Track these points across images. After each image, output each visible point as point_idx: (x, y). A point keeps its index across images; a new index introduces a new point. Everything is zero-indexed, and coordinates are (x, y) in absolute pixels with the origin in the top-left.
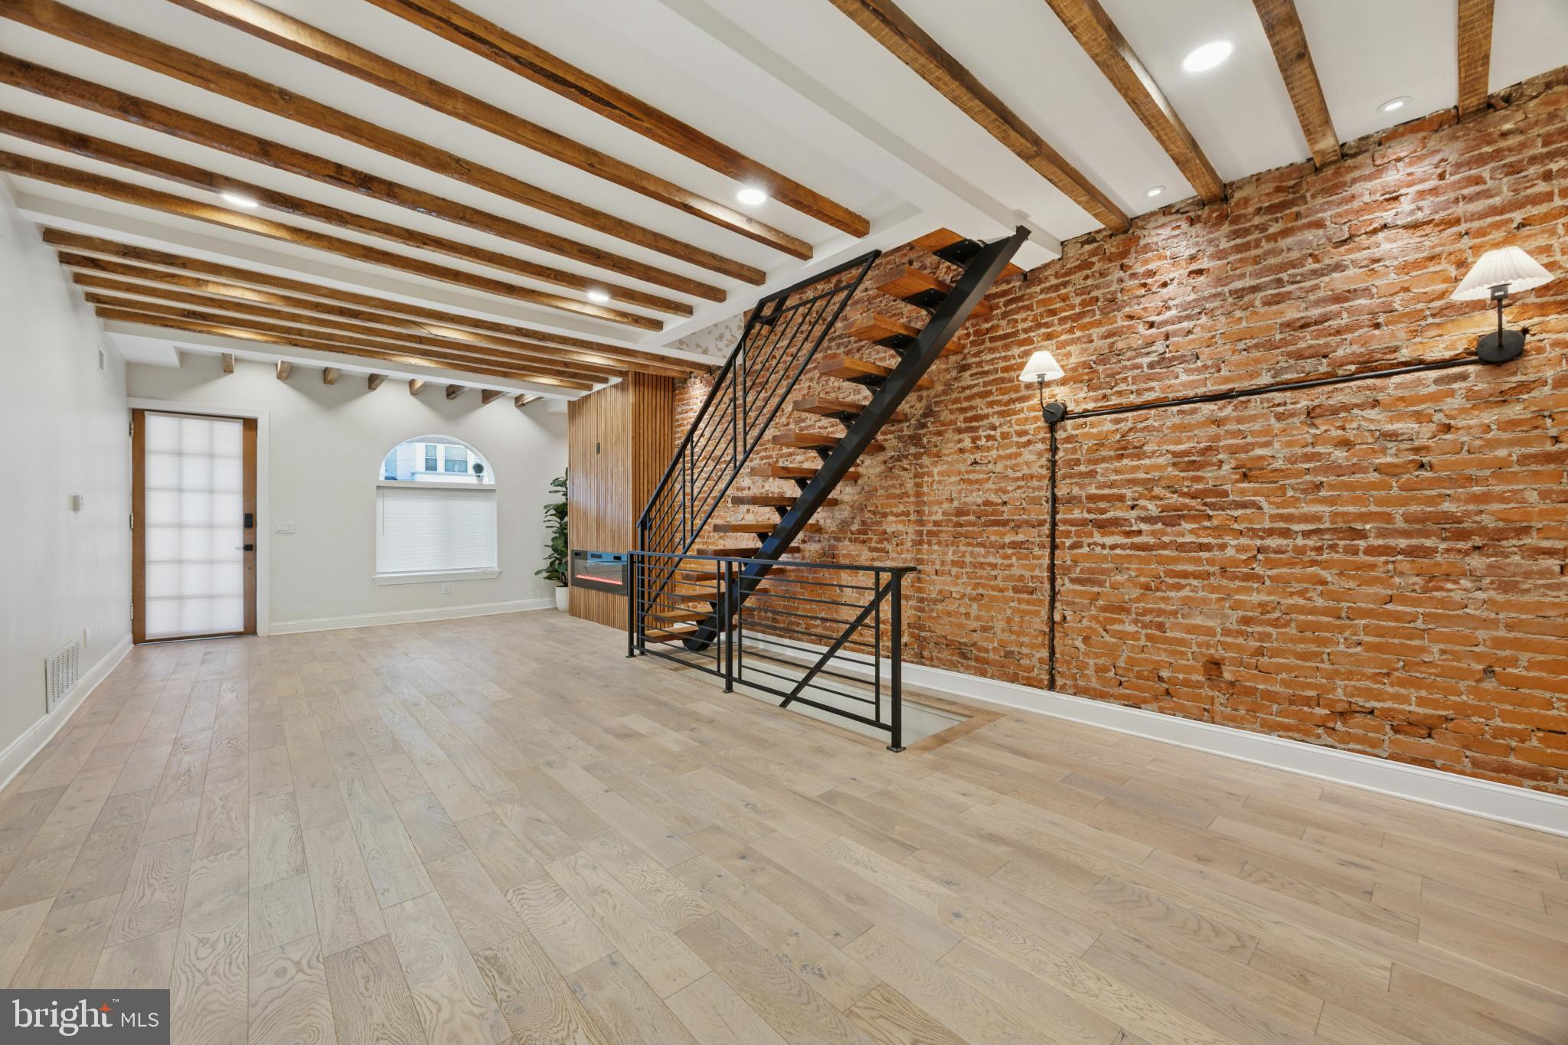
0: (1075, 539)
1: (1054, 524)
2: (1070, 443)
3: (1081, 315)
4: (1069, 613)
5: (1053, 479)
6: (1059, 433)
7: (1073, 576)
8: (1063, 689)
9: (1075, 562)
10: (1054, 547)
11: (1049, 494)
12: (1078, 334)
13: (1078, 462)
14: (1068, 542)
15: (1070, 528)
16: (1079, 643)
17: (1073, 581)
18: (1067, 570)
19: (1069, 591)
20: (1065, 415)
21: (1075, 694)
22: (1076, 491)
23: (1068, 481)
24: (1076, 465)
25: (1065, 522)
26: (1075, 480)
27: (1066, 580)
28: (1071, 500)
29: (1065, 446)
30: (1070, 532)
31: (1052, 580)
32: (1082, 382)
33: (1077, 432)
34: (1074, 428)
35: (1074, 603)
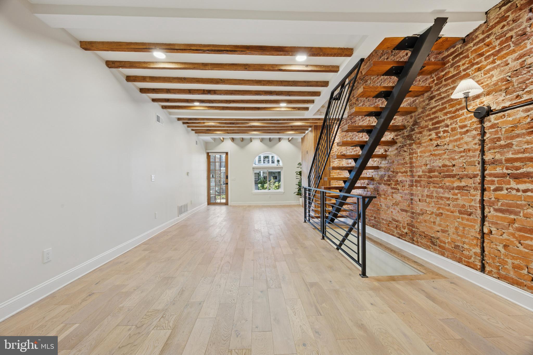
0: (497, 186)
1: (483, 177)
2: (494, 128)
3: (499, 51)
4: (493, 229)
5: (483, 152)
6: (486, 123)
7: (496, 207)
8: (490, 273)
9: (498, 199)
10: (483, 190)
11: (480, 159)
12: (498, 62)
13: (499, 139)
14: (492, 187)
15: (494, 179)
16: (500, 248)
17: (496, 210)
18: (492, 204)
19: (493, 216)
20: (489, 112)
21: (498, 278)
22: (498, 156)
23: (492, 151)
24: (498, 141)
25: (490, 175)
26: (497, 150)
27: (492, 209)
28: (494, 162)
29: (490, 130)
30: (494, 181)
31: (483, 209)
32: (501, 90)
33: (498, 121)
34: (496, 119)
35: (497, 223)
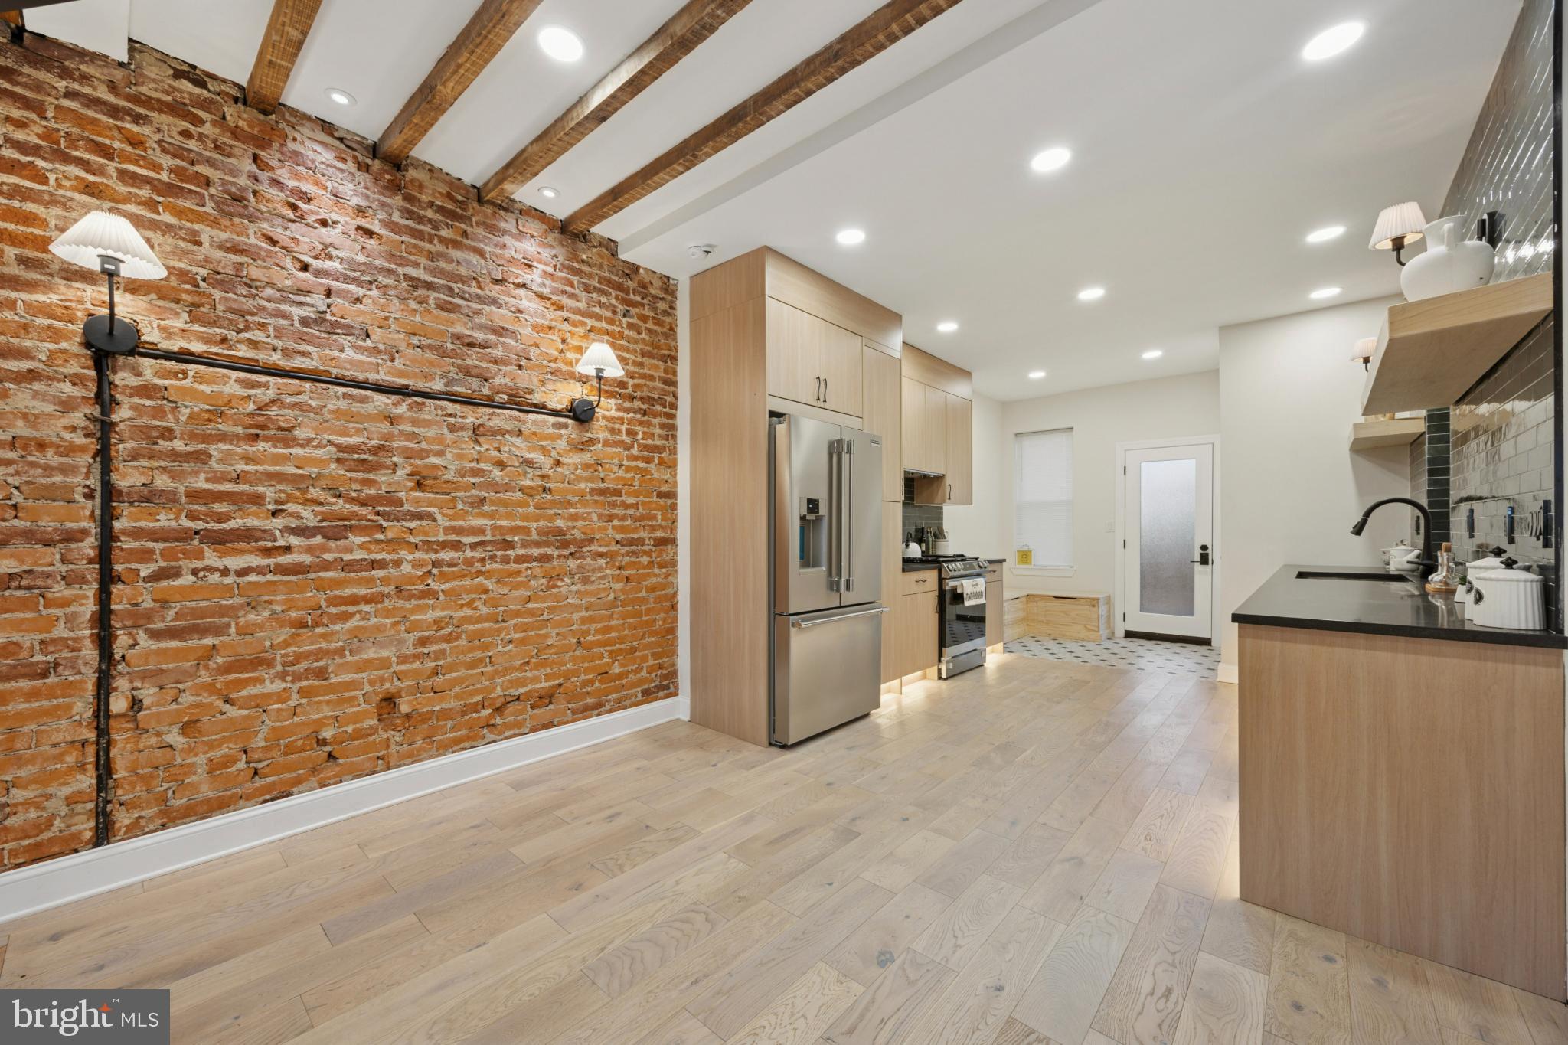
0: (163, 564)
1: (107, 537)
2: (150, 398)
3: (169, 189)
4: (148, 694)
5: (104, 455)
6: (121, 375)
7: (160, 625)
8: (136, 830)
9: (164, 603)
10: (107, 579)
11: (95, 482)
12: (167, 218)
13: (168, 434)
14: (145, 570)
15: (151, 545)
16: (175, 738)
17: (155, 635)
18: (139, 619)
19: (147, 655)
20: (136, 347)
21: (164, 826)
22: (162, 481)
23: (144, 463)
24: (162, 437)
25: (137, 534)
26: (163, 464)
27: (141, 636)
28: (149, 497)
29: (136, 400)
30: (152, 551)
31: (104, 641)
32: (177, 301)
33: (167, 383)
34: (157, 374)
35: (161, 672)
